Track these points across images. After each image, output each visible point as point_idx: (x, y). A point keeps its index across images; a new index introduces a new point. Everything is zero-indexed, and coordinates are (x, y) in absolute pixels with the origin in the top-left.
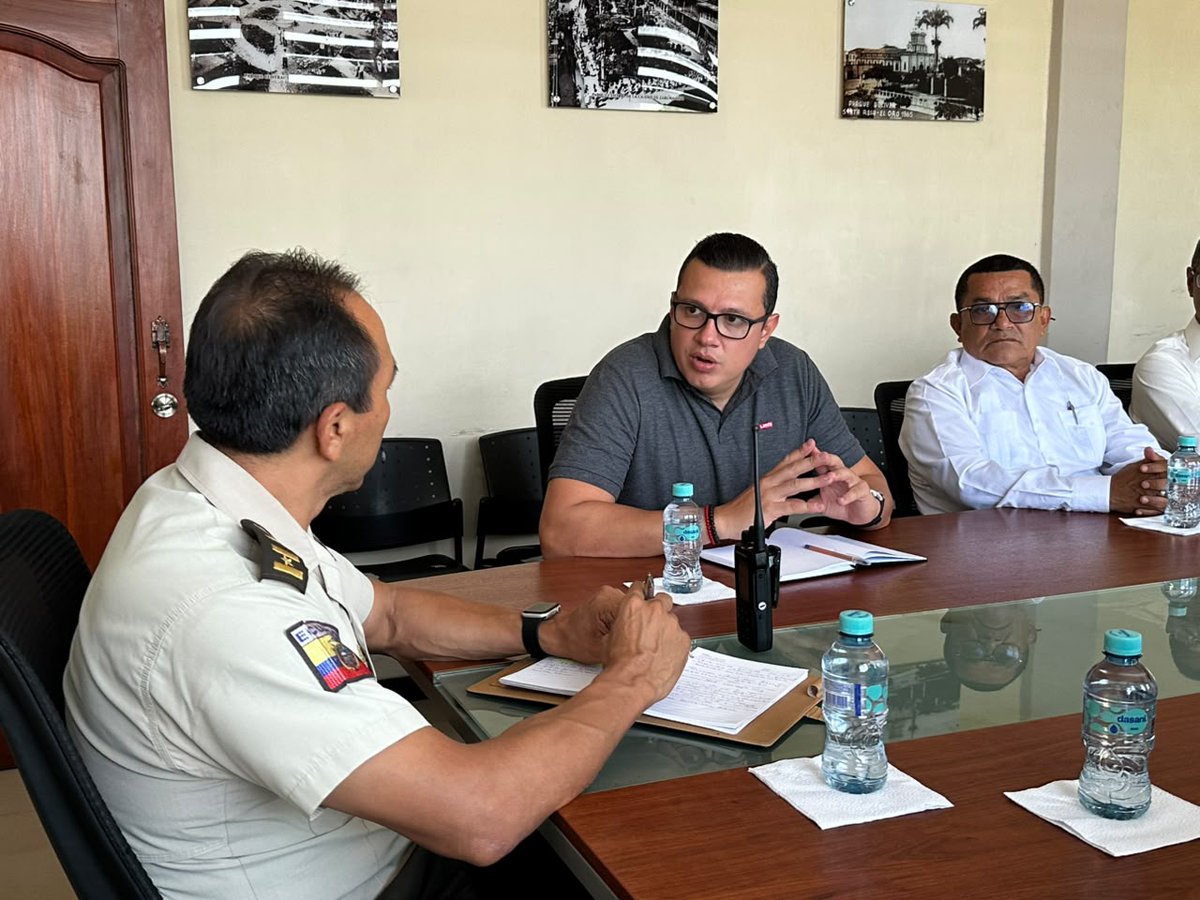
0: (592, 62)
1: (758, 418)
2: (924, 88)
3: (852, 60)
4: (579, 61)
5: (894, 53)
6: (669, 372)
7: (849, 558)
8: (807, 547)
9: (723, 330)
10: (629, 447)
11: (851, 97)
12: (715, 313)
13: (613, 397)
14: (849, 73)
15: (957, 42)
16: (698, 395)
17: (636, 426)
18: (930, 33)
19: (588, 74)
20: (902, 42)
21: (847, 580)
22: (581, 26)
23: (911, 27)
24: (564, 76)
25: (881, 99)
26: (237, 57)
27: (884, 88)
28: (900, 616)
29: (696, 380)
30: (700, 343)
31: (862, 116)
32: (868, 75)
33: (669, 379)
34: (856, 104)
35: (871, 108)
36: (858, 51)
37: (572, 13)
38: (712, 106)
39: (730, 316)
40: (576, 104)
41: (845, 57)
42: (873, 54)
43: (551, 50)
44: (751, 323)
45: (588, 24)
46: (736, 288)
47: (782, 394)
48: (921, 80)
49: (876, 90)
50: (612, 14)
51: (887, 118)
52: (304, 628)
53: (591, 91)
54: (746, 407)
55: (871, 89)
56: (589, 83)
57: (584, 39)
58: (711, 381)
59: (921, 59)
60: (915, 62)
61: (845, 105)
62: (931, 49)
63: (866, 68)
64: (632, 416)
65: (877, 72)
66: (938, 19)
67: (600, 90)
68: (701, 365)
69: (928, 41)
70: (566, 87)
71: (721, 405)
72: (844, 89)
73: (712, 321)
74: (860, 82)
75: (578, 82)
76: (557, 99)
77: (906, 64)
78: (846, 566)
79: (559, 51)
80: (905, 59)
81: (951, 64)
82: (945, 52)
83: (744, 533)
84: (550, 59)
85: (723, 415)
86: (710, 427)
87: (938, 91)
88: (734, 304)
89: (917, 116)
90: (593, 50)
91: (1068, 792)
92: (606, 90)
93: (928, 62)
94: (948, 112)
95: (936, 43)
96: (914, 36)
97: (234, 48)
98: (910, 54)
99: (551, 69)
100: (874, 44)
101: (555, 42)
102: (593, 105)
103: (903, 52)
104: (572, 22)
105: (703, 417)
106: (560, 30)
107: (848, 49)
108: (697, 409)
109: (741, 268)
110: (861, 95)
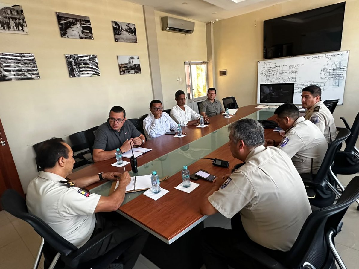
0: (76, 69)
1: (125, 132)
2: (132, 69)
3: (120, 65)
4: (74, 69)
5: (126, 64)
6: (111, 129)
7: (142, 152)
8: (136, 151)
9: (118, 122)
10: (106, 142)
11: (121, 71)
12: (116, 119)
13: (102, 134)
14: (120, 68)
15: (136, 62)
16: (116, 131)
17: (107, 138)
18: (131, 60)
19: (76, 71)
20: (127, 62)
21: (142, 155)
22: (73, 63)
23: (128, 60)
24: (72, 72)
25: (126, 71)
26: (3, 75)
27: (126, 70)
28: (152, 161)
29: (114, 129)
30: (115, 124)
31: (123, 74)
32: (123, 68)
33: (111, 130)
34: (122, 72)
35: (125, 73)
36: (121, 64)
37: (71, 61)
38: (99, 75)
39: (119, 120)
40: (75, 77)
41: (119, 65)
42: (123, 64)
43: (68, 68)
44: (122, 120)
45: (74, 63)
46: (119, 115)
47: (128, 128)
48: (131, 68)
49: (125, 70)
50: (79, 61)
51: (127, 74)
52: (80, 191)
53: (77, 74)
54: (123, 131)
55: (124, 70)
56: (77, 73)
57: (74, 66)
58: (117, 129)
59: (131, 65)
60: (130, 65)
61: (120, 73)
62: (132, 63)
63: (123, 67)
64: (106, 137)
65: (124, 67)
66: (132, 58)
67: (79, 74)
68: (115, 127)
69: (131, 62)
70: (72, 74)
71: (119, 131)
72: (120, 70)
73: (116, 121)
74: (122, 69)
75: (75, 73)
76: (71, 76)
77: (129, 66)
78: (142, 154)
79: (70, 68)
80: (128, 65)
81: (135, 65)
82: (134, 63)
83: (131, 157)
84: (68, 69)
85: (120, 133)
86: (118, 135)
87: (134, 69)
88: (119, 118)
89: (132, 73)
90: (76, 67)
91: (181, 185)
92: (80, 74)
93: (132, 65)
94: (136, 72)
95: (132, 62)
96: (129, 61)
97: (2, 73)
98: (129, 64)
99: (69, 71)
100: (123, 63)
101: (69, 66)
102: (78, 76)
103: (128, 64)
104: (71, 63)
105: (117, 134)
106: (69, 64)
107: (119, 64)
108: (116, 133)
109: (120, 112)
110: (123, 71)
